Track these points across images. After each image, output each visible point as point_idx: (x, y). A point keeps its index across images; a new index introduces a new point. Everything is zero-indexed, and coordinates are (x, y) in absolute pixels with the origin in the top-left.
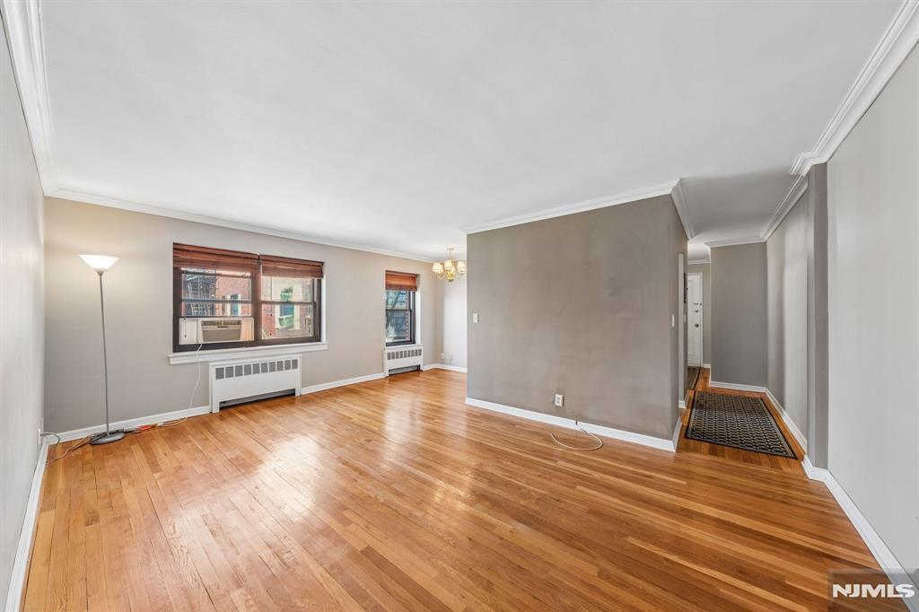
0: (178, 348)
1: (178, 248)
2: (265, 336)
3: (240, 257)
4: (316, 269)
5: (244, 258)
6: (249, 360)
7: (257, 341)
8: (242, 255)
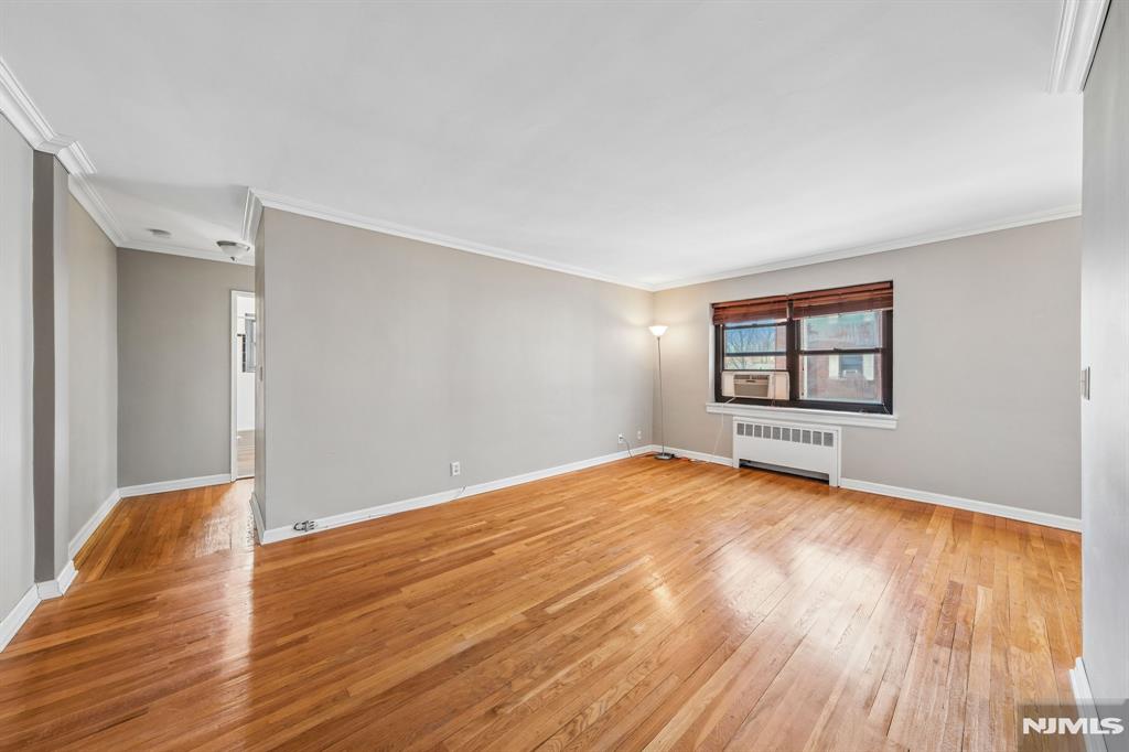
0: (719, 397)
1: (716, 308)
2: (804, 396)
3: (769, 303)
4: (880, 296)
5: (775, 302)
6: (787, 423)
7: (794, 401)
8: (772, 300)
